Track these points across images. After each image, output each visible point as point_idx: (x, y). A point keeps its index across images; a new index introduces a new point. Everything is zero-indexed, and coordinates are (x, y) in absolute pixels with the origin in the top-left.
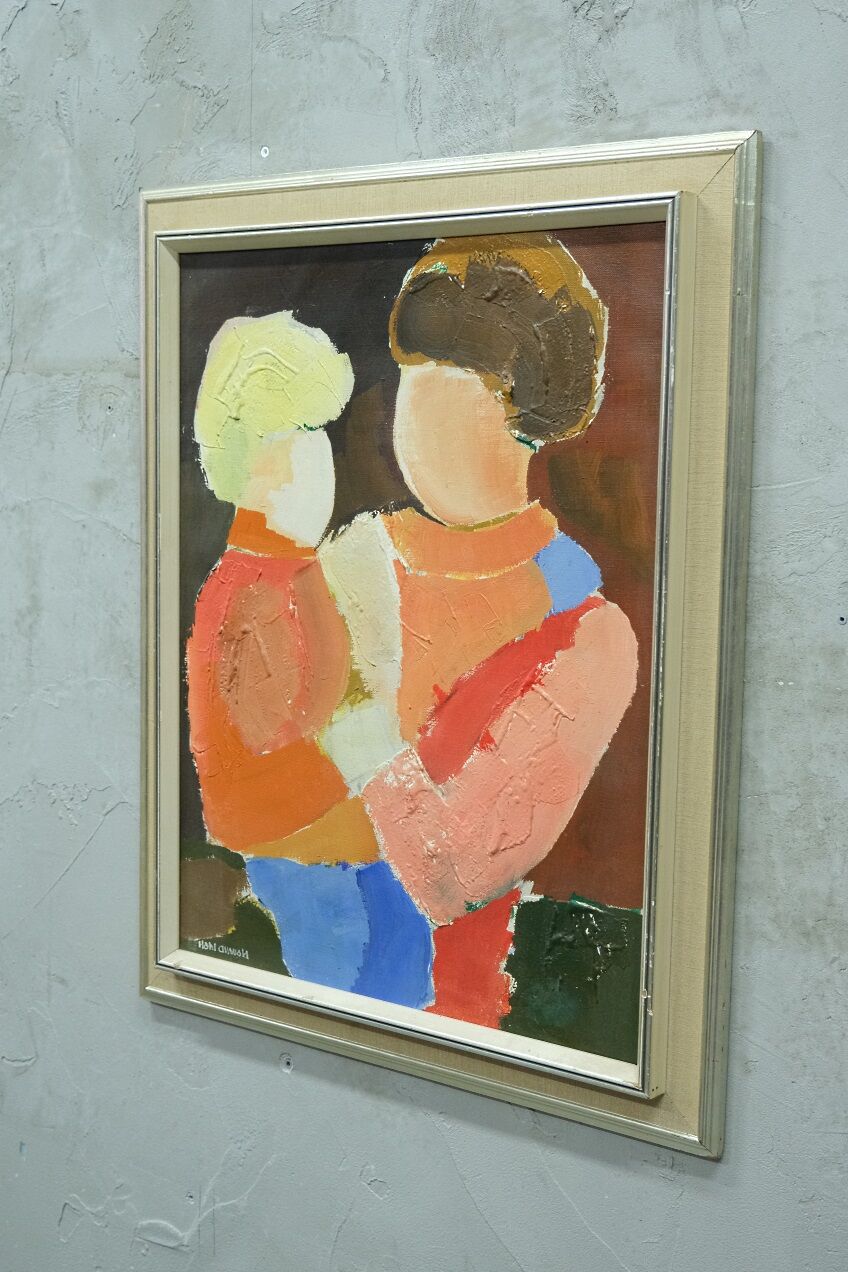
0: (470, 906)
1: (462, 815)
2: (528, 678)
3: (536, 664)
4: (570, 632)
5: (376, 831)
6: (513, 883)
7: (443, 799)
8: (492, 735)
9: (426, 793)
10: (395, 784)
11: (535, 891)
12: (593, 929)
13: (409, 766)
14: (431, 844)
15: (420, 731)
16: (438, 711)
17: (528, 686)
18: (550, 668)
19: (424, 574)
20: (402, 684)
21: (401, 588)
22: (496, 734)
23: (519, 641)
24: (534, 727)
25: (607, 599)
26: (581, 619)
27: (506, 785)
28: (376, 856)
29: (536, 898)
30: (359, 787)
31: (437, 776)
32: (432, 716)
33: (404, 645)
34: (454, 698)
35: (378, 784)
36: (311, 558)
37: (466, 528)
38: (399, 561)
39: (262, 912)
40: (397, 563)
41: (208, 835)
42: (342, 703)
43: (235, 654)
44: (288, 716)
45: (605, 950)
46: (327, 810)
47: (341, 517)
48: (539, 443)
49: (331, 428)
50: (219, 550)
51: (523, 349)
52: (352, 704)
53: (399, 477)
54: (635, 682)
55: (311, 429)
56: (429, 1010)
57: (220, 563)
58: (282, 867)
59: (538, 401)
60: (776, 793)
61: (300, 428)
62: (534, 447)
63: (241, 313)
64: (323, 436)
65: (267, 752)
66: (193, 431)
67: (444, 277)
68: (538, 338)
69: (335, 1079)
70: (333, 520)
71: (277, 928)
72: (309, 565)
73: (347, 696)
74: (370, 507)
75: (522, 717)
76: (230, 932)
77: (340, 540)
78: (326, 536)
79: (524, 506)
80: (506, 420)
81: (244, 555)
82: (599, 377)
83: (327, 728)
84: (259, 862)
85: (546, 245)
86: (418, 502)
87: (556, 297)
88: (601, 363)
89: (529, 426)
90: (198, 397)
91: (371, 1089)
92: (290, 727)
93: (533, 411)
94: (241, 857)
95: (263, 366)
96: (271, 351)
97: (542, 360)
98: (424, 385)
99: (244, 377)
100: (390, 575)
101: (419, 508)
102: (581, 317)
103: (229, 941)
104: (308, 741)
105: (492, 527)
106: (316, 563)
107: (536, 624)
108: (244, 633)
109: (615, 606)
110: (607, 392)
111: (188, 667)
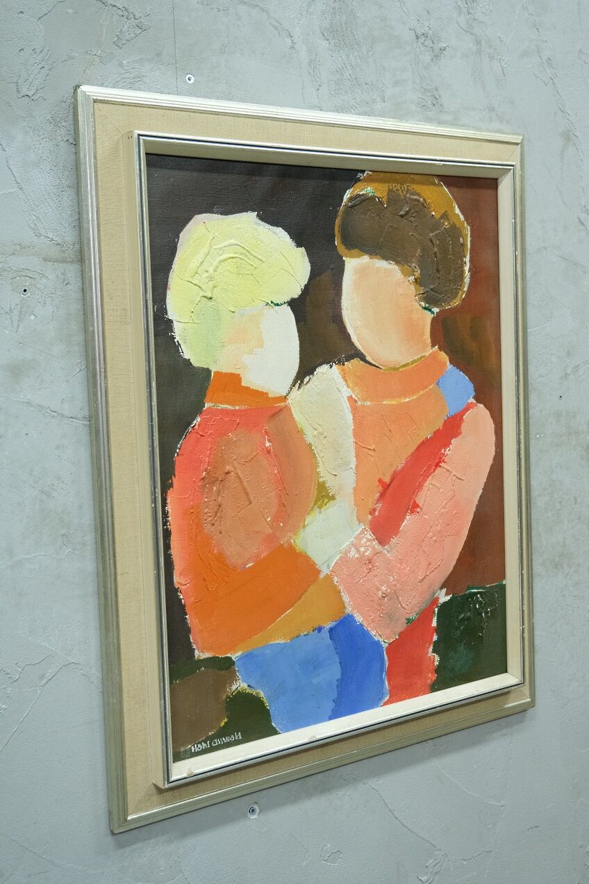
0: (408, 620)
1: (401, 562)
2: (437, 461)
3: (440, 450)
4: (459, 426)
5: (342, 594)
6: (434, 594)
7: (388, 555)
8: (417, 502)
9: (378, 555)
10: (357, 555)
11: (447, 594)
12: (480, 603)
13: (365, 540)
14: (384, 588)
15: (370, 513)
16: (382, 496)
17: (437, 465)
18: (449, 450)
19: (369, 403)
20: (357, 484)
21: (354, 416)
22: (420, 501)
23: (431, 438)
24: (442, 490)
25: (478, 402)
26: (464, 417)
27: (428, 533)
28: (344, 612)
29: (448, 598)
30: (328, 567)
31: (382, 540)
32: (378, 501)
33: (357, 456)
34: (392, 485)
35: (344, 560)
36: (282, 404)
37: (396, 369)
38: (351, 397)
39: (251, 694)
40: (350, 398)
41: (196, 653)
42: (313, 508)
43: (219, 492)
44: (269, 531)
45: (486, 613)
46: (303, 594)
47: (306, 370)
48: (436, 310)
49: (293, 304)
50: (198, 409)
51: (423, 250)
52: (320, 507)
53: (348, 337)
54: (494, 448)
55: (277, 305)
56: (385, 704)
57: (199, 419)
58: (268, 652)
59: (434, 284)
60: (539, 496)
61: (268, 303)
62: (433, 313)
63: (209, 210)
64: (288, 311)
65: (250, 565)
66: (166, 309)
67: (373, 198)
68: (433, 243)
69: (296, 799)
70: (298, 373)
71: (265, 701)
72: (280, 410)
73: (316, 502)
74: (328, 361)
75: (435, 486)
76: (223, 724)
77: (305, 388)
78: (294, 386)
79: (430, 351)
80: (415, 296)
81: (223, 410)
82: (467, 268)
83: (302, 530)
84: (247, 656)
85: (434, 184)
86: (362, 354)
87: (441, 218)
88: (467, 259)
89: (430, 299)
90: (170, 280)
91: (324, 789)
92: (271, 539)
93: (432, 290)
94: (230, 659)
95: (234, 255)
96: (240, 244)
97: (436, 257)
98: (362, 271)
99: (215, 263)
100: (345, 407)
101: (363, 358)
102: (455, 232)
103: (222, 733)
104: (286, 545)
105: (410, 366)
106: (287, 408)
107: (439, 425)
108: (228, 473)
109: (482, 406)
110: (471, 278)
111: (170, 514)
